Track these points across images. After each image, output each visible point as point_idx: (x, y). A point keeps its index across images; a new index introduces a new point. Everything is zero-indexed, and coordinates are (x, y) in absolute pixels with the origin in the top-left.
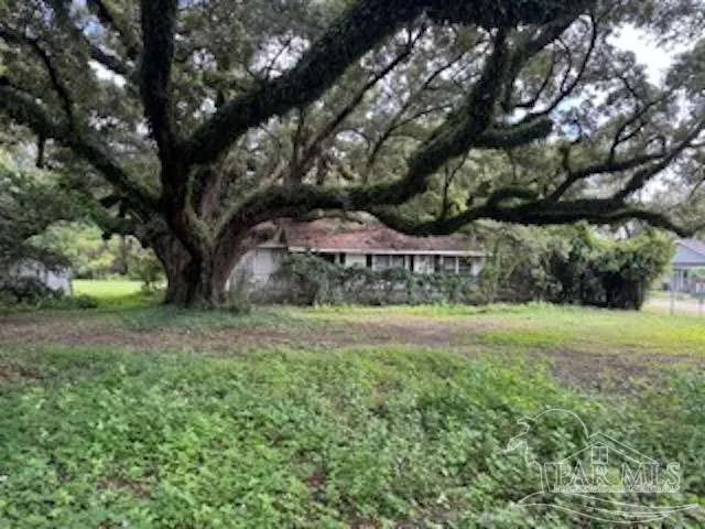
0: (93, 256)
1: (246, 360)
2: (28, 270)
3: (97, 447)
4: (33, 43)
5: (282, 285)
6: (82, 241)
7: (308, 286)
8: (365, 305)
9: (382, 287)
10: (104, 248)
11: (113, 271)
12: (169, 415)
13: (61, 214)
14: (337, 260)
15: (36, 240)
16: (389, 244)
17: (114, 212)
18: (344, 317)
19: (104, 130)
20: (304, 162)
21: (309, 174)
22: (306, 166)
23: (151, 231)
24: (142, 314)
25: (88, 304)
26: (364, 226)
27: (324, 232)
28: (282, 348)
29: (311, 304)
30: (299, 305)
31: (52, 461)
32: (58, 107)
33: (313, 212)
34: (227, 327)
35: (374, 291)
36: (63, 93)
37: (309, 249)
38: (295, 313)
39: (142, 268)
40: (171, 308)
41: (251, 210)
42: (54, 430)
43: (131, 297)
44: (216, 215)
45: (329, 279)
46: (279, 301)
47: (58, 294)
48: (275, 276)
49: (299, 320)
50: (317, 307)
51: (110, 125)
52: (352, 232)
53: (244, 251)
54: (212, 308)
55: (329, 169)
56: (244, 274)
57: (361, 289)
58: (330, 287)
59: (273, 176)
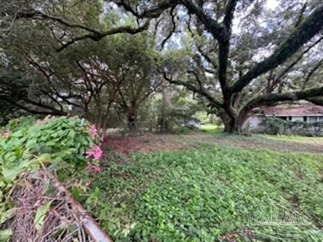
0: (205, 119)
1: (253, 151)
2: (192, 123)
3: (213, 169)
4: (193, 72)
5: (263, 128)
6: (202, 116)
7: (274, 128)
8: (303, 136)
9: (314, 129)
10: (207, 117)
11: (209, 123)
12: (232, 164)
13: (198, 110)
14: (288, 119)
15: (193, 116)
16: (317, 112)
17: (210, 108)
18: (292, 140)
19: (208, 89)
20: (273, 86)
21: (275, 90)
22: (274, 87)
23: (219, 113)
24: (218, 134)
25: (204, 131)
26: (302, 105)
27: (281, 109)
28: (266, 149)
29: (275, 134)
30: (271, 134)
31: (203, 169)
32: (198, 85)
33: (277, 102)
34: (244, 140)
35: (308, 131)
36: (199, 82)
37: (274, 115)
38: (269, 137)
39: (216, 122)
40: (226, 133)
41: (251, 104)
42: (203, 162)
43: (214, 130)
44: (239, 107)
45: (284, 126)
46: (262, 133)
47: (198, 128)
48: (260, 125)
49: (271, 140)
50: (278, 135)
51: (210, 87)
52: (296, 108)
53: (248, 117)
54: (238, 134)
55: (284, 86)
56: (249, 124)
57: (300, 130)
58: (285, 129)
59: (259, 92)
